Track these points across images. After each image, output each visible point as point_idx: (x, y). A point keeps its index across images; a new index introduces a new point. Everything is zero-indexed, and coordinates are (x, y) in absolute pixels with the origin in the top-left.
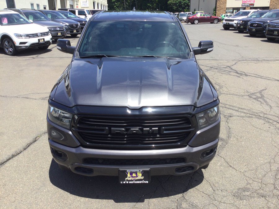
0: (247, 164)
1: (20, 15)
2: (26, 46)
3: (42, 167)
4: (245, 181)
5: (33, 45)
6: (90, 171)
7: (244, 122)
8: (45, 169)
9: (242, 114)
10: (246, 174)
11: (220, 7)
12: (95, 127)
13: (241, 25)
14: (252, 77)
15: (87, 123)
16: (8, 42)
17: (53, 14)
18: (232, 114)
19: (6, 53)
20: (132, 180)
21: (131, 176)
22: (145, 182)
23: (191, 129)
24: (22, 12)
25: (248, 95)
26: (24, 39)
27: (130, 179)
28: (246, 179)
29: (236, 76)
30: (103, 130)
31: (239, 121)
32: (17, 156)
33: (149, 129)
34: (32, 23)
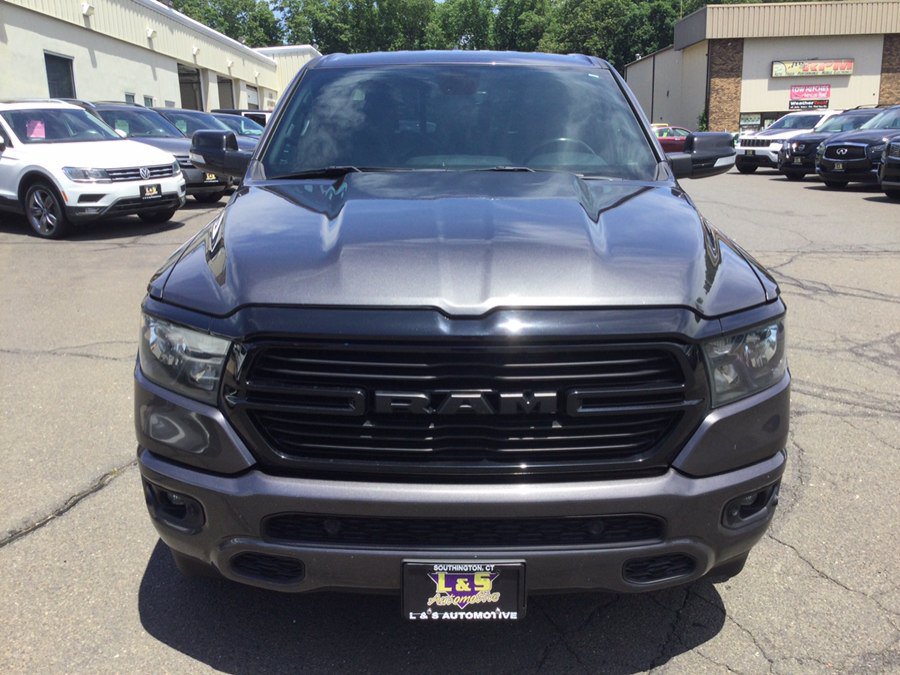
0: (883, 566)
1: (87, 113)
2: (101, 208)
3: (114, 575)
4: (886, 625)
5: (123, 205)
6: (292, 568)
7: (848, 431)
8: (125, 582)
9: (839, 407)
10: (885, 601)
11: (721, 110)
12: (316, 390)
13: (793, 155)
14: (853, 298)
15: (285, 375)
16: (44, 196)
17: (192, 122)
18: (802, 405)
19: (33, 233)
20: (452, 608)
21: (450, 589)
22: (506, 617)
23: (686, 403)
24: (95, 111)
25: (851, 350)
26: (94, 184)
27: (447, 601)
28: (888, 620)
29: (800, 294)
30: (344, 401)
31: (830, 426)
32: (30, 535)
33: (521, 395)
34: (125, 139)
